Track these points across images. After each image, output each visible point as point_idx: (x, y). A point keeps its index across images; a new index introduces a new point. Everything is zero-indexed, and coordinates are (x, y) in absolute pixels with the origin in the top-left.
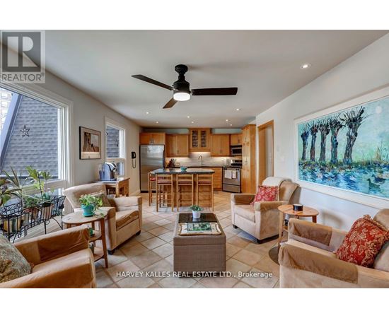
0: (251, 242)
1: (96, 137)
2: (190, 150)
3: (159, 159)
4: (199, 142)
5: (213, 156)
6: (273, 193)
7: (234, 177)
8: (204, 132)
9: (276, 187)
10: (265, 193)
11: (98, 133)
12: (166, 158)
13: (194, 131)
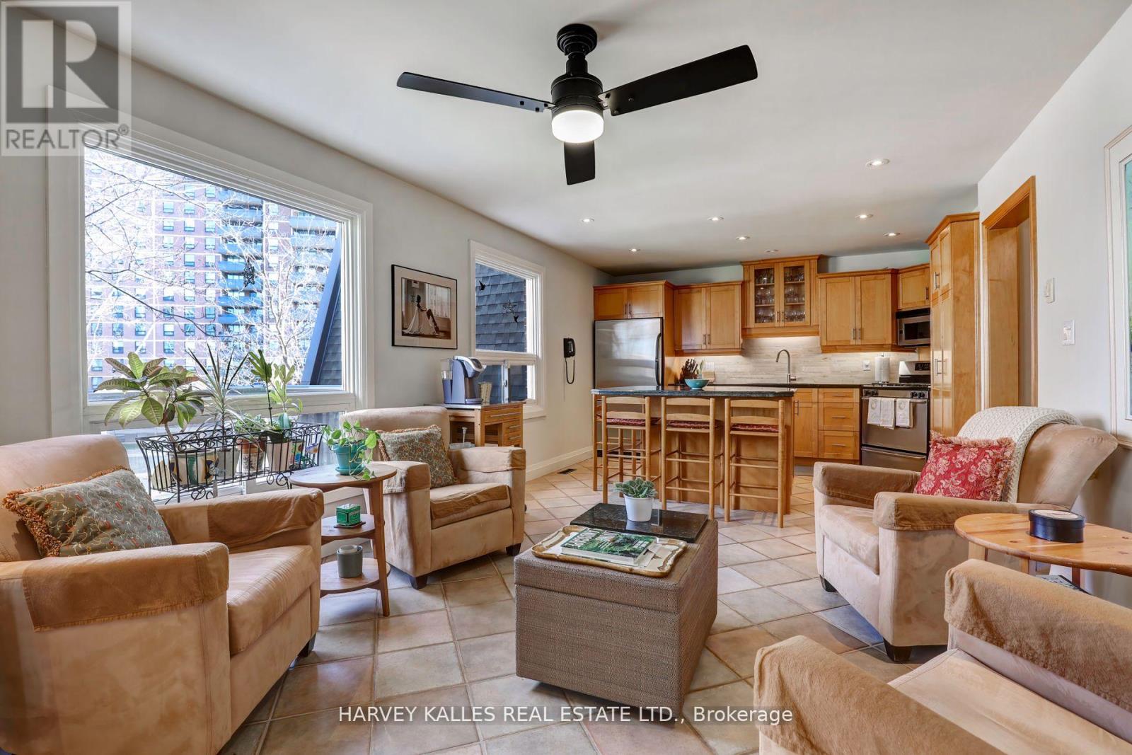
0: (862, 647)
1: (443, 294)
2: (745, 332)
3: (643, 364)
4: (779, 303)
5: (828, 349)
6: (986, 467)
7: (904, 420)
8: (795, 272)
9: (1003, 445)
10: (952, 468)
11: (450, 283)
12: (668, 360)
13: (761, 271)
